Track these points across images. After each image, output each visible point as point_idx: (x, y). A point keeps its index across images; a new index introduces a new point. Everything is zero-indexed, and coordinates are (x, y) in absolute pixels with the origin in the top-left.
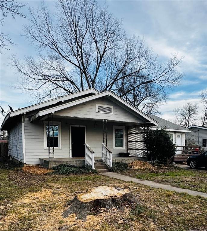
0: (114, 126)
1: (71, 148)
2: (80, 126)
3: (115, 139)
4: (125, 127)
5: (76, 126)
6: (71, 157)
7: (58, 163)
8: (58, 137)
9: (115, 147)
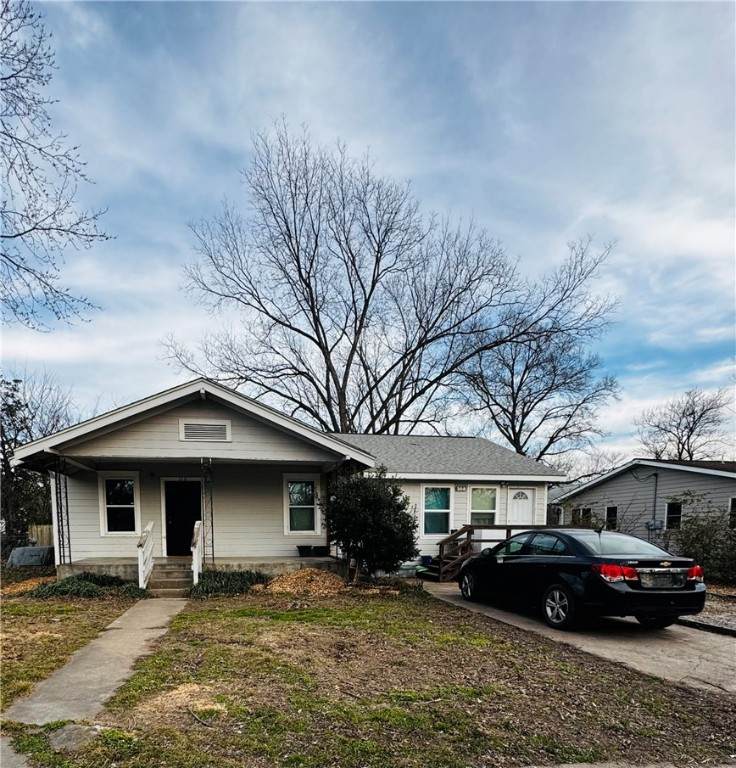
0: (284, 474)
1: (164, 534)
2: (189, 479)
3: (291, 509)
4: (319, 475)
5: (177, 479)
6: (165, 555)
7: (79, 569)
8: (133, 508)
9: (292, 529)
